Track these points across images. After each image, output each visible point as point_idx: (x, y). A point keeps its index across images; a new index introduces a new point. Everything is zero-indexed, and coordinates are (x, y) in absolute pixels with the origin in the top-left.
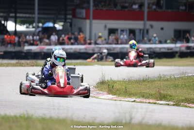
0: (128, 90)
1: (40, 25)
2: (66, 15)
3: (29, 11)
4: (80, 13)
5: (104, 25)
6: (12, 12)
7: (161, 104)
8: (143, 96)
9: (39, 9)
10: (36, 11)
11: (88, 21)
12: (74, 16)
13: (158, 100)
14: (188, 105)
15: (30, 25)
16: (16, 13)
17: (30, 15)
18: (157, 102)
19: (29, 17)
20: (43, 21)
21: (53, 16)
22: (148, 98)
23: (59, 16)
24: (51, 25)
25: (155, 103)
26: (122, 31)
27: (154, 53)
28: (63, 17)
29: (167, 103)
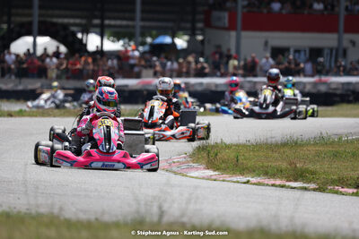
0: (240, 161)
1: (149, 40)
2: (194, 22)
3: (127, 15)
4: (219, 19)
5: (263, 41)
6: (96, 17)
7: (294, 188)
8: (266, 174)
9: (143, 11)
10: (138, 14)
11: (233, 34)
12: (208, 24)
13: (290, 181)
14: (341, 190)
15: (130, 41)
16: (102, 19)
17: (130, 23)
18: (288, 184)
19: (127, 26)
20: (154, 32)
21: (170, 25)
22: (273, 176)
23: (183, 25)
24: (168, 40)
25: (282, 186)
26: (297, 51)
27: (354, 92)
28: (189, 25)
29: (305, 185)
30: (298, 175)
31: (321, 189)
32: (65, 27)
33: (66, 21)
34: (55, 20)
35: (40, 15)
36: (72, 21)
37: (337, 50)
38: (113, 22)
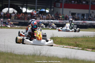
0: (62, 41)
1: (39, 10)
2: (51, 5)
3: (33, 3)
4: (58, 5)
5: (69, 11)
6: (25, 3)
7: (75, 49)
9: (38, 2)
10: (36, 3)
11: (61, 9)
12: (55, 6)
13: (75, 47)
14: (88, 50)
15: (34, 10)
16: (27, 4)
17: (34, 5)
18: (74, 48)
19: (33, 6)
20: (40, 8)
21: (45, 6)
22: (70, 45)
23: (48, 6)
24: (44, 10)
25: (73, 48)
26: (78, 14)
27: (93, 25)
28: (50, 6)
29: (79, 48)
30: (77, 46)
31: (83, 49)
32: (17, 6)
33: (17, 4)
34: (14, 4)
35: (10, 3)
36: (19, 4)
37: (89, 14)
38: (30, 5)
